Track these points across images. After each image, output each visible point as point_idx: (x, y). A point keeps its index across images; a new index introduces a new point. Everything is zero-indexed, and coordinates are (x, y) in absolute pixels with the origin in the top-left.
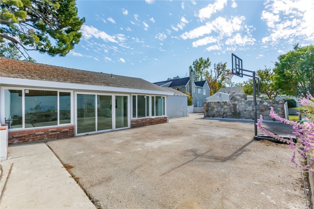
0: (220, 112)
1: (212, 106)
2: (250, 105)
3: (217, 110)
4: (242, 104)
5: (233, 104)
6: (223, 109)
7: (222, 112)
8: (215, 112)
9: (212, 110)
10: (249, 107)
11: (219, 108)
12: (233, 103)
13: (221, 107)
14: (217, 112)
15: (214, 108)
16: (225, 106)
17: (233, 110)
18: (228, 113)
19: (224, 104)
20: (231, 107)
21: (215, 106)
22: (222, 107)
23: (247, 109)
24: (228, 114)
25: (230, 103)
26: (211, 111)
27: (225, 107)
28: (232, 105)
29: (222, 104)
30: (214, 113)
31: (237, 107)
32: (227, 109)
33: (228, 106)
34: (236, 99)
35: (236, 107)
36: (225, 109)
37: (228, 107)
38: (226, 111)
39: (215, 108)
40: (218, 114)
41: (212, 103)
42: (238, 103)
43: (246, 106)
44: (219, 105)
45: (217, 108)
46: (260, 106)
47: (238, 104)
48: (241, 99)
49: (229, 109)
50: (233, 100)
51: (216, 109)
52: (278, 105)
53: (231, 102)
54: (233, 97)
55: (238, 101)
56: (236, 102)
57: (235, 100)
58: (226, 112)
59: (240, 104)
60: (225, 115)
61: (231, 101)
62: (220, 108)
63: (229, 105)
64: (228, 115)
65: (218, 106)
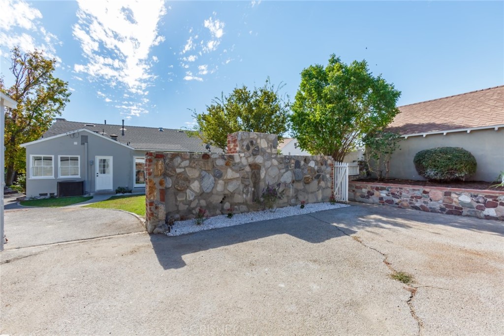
0: (211, 193)
1: (178, 171)
2: (287, 167)
3: (201, 187)
4: (272, 165)
5: (250, 165)
6: (221, 182)
7: (218, 194)
8: (191, 198)
9: (182, 190)
10: (286, 174)
11: (209, 180)
12: (251, 160)
13: (214, 176)
14: (202, 195)
15: (188, 180)
16: (229, 170)
17: (252, 185)
18: (236, 195)
19: (227, 164)
20: (247, 172)
21: (193, 173)
22: (218, 175)
23: (282, 180)
24: (238, 198)
25: (244, 161)
26: (176, 195)
27: (230, 174)
28: (248, 169)
29: (220, 162)
30: (191, 201)
31: (262, 175)
32: (235, 182)
33: (237, 171)
34: (258, 147)
35: (259, 174)
36: (227, 182)
37: (237, 175)
38: (231, 188)
39: (195, 179)
40: (203, 203)
41: (178, 160)
42: (265, 161)
43: (279, 169)
44: (209, 166)
45: (201, 178)
46: (306, 171)
47: (264, 166)
48: (269, 151)
49: (239, 182)
50: (251, 151)
51: (195, 185)
52: (327, 167)
53: (247, 158)
54: (252, 142)
55: (263, 156)
56: (259, 159)
57: (257, 151)
58: (232, 194)
59: (268, 164)
60: (227, 205)
61: (248, 154)
62: (212, 178)
63: (241, 169)
64: (236, 204)
65: (204, 173)
